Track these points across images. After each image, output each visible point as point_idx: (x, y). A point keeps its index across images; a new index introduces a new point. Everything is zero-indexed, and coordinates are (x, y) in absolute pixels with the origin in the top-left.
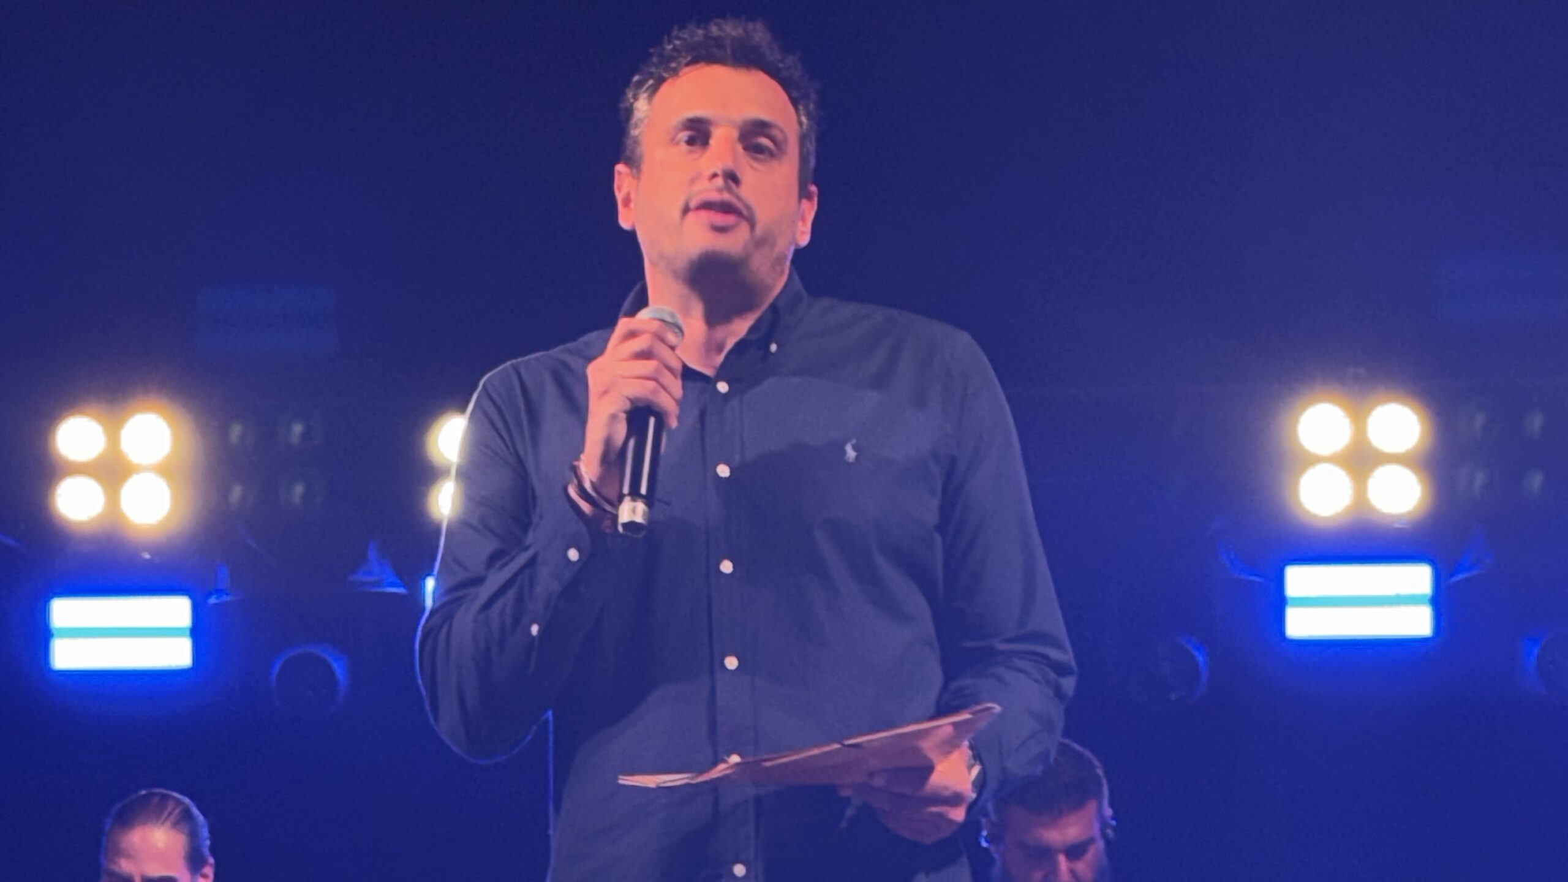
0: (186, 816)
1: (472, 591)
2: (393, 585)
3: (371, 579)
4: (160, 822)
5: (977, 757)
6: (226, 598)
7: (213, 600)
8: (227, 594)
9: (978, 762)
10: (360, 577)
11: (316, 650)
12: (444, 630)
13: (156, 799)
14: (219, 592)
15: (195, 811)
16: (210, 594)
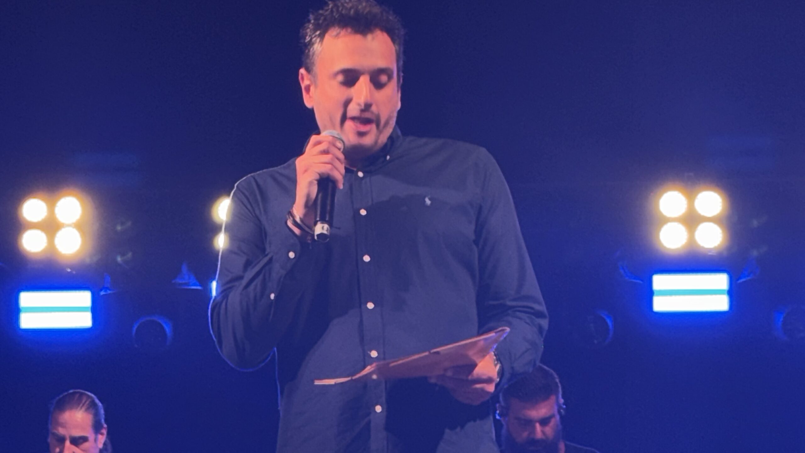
0: (93, 405)
1: (236, 284)
2: (195, 285)
3: (184, 282)
4: (79, 408)
5: (498, 360)
6: (109, 292)
7: (102, 293)
8: (110, 290)
9: (499, 362)
10: (178, 281)
11: (155, 318)
12: (224, 304)
13: (77, 396)
14: (106, 289)
15: (97, 401)
16: (101, 290)
